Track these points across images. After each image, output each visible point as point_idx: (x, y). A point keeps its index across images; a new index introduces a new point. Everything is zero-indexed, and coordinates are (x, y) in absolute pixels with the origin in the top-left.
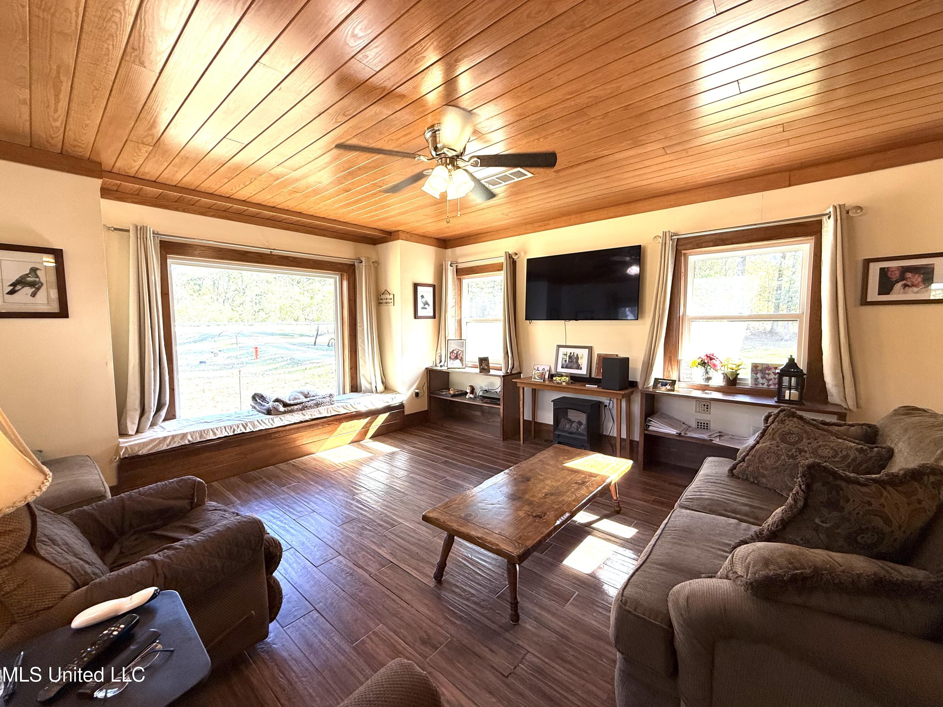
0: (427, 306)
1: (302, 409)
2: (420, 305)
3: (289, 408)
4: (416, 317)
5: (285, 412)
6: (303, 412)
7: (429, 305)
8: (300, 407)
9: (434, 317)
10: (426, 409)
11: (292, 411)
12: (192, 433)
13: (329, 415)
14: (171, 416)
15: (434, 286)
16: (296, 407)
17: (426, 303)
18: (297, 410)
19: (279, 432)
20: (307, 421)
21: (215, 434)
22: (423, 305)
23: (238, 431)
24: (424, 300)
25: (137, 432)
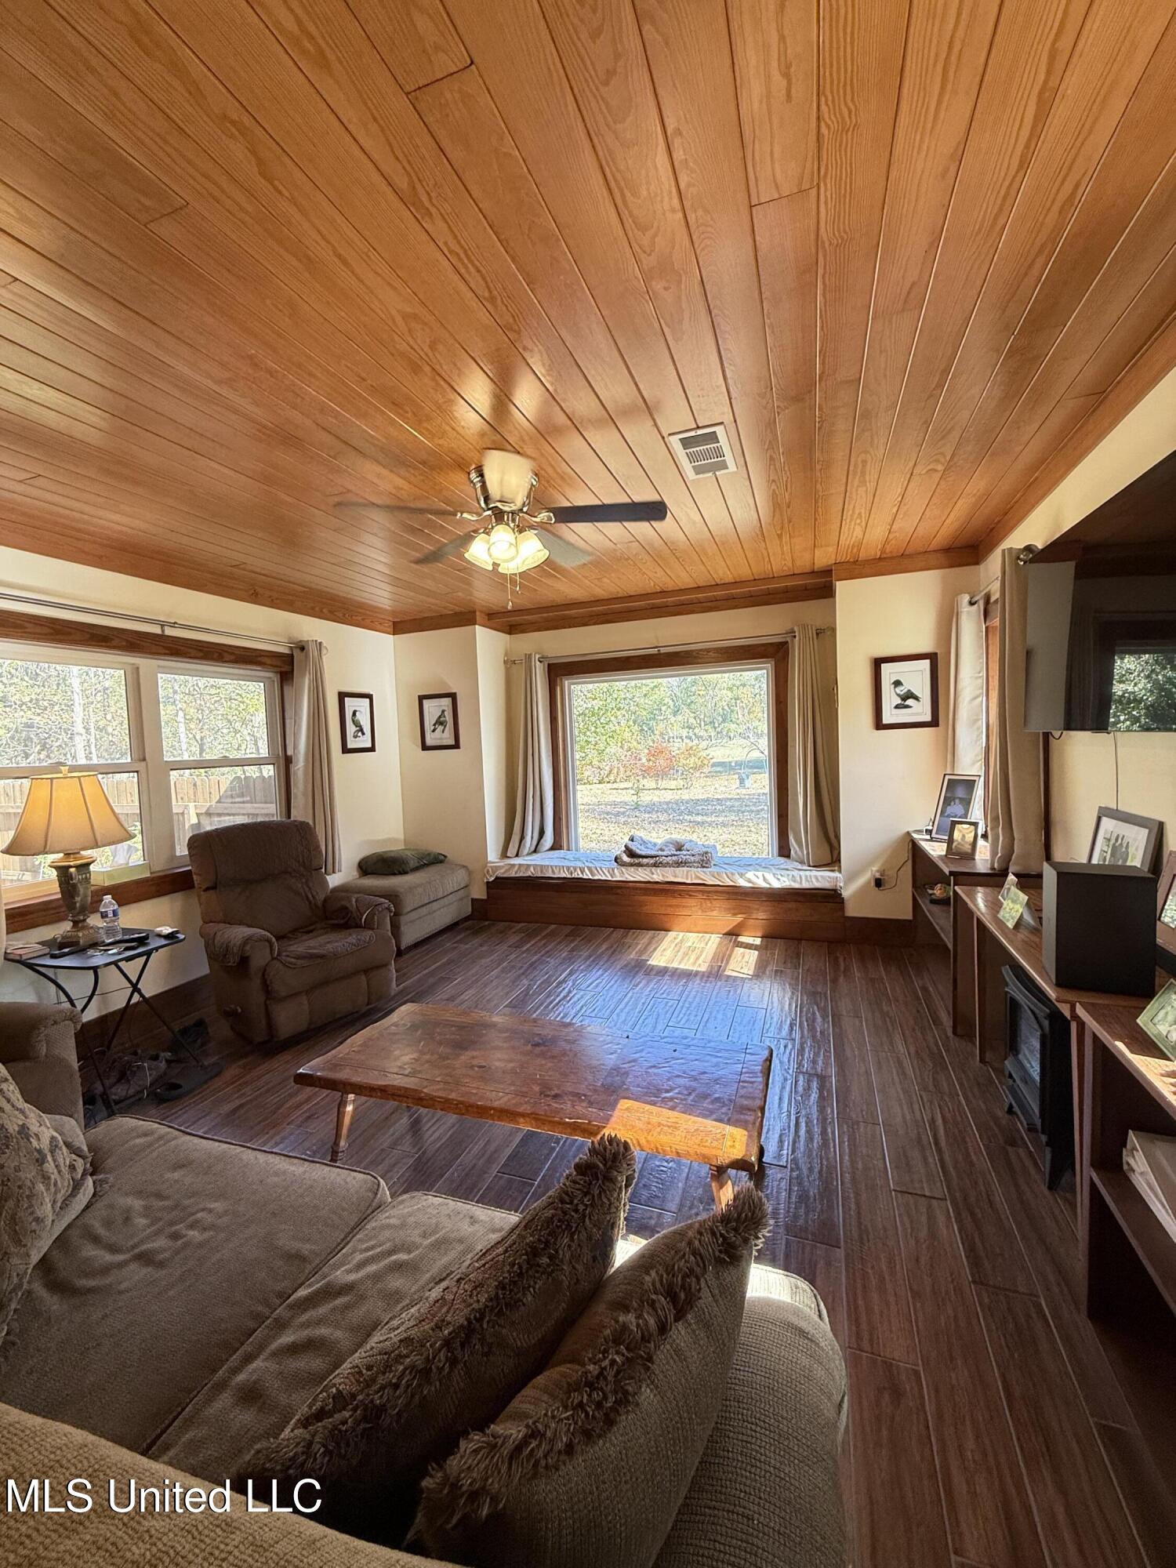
0: (910, 702)
1: (655, 865)
2: (890, 698)
3: (637, 861)
4: (879, 725)
5: (631, 865)
6: (653, 869)
7: (916, 698)
8: (652, 861)
9: (934, 723)
10: (910, 917)
11: (640, 865)
12: (535, 866)
13: (689, 882)
14: (556, 846)
15: (932, 657)
16: (645, 861)
17: (910, 695)
18: (647, 865)
19: (621, 888)
20: (657, 883)
21: (553, 872)
22: (899, 701)
23: (575, 875)
24: (901, 690)
25: (517, 855)
